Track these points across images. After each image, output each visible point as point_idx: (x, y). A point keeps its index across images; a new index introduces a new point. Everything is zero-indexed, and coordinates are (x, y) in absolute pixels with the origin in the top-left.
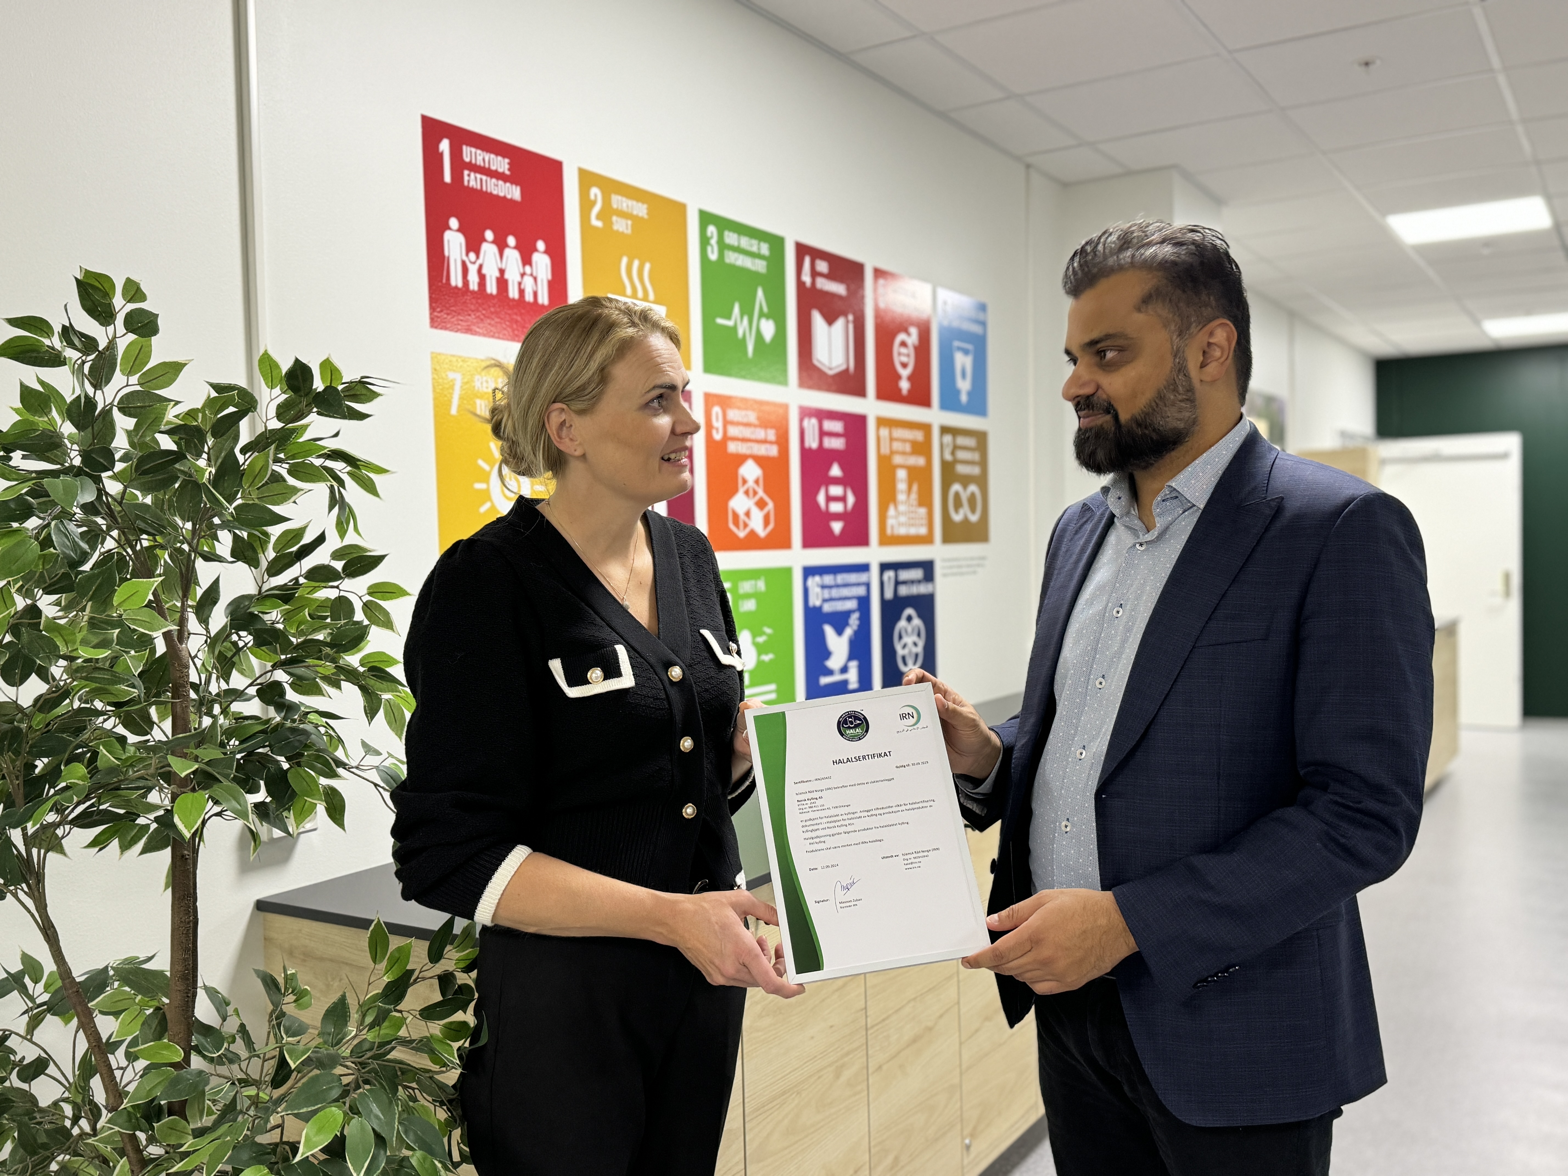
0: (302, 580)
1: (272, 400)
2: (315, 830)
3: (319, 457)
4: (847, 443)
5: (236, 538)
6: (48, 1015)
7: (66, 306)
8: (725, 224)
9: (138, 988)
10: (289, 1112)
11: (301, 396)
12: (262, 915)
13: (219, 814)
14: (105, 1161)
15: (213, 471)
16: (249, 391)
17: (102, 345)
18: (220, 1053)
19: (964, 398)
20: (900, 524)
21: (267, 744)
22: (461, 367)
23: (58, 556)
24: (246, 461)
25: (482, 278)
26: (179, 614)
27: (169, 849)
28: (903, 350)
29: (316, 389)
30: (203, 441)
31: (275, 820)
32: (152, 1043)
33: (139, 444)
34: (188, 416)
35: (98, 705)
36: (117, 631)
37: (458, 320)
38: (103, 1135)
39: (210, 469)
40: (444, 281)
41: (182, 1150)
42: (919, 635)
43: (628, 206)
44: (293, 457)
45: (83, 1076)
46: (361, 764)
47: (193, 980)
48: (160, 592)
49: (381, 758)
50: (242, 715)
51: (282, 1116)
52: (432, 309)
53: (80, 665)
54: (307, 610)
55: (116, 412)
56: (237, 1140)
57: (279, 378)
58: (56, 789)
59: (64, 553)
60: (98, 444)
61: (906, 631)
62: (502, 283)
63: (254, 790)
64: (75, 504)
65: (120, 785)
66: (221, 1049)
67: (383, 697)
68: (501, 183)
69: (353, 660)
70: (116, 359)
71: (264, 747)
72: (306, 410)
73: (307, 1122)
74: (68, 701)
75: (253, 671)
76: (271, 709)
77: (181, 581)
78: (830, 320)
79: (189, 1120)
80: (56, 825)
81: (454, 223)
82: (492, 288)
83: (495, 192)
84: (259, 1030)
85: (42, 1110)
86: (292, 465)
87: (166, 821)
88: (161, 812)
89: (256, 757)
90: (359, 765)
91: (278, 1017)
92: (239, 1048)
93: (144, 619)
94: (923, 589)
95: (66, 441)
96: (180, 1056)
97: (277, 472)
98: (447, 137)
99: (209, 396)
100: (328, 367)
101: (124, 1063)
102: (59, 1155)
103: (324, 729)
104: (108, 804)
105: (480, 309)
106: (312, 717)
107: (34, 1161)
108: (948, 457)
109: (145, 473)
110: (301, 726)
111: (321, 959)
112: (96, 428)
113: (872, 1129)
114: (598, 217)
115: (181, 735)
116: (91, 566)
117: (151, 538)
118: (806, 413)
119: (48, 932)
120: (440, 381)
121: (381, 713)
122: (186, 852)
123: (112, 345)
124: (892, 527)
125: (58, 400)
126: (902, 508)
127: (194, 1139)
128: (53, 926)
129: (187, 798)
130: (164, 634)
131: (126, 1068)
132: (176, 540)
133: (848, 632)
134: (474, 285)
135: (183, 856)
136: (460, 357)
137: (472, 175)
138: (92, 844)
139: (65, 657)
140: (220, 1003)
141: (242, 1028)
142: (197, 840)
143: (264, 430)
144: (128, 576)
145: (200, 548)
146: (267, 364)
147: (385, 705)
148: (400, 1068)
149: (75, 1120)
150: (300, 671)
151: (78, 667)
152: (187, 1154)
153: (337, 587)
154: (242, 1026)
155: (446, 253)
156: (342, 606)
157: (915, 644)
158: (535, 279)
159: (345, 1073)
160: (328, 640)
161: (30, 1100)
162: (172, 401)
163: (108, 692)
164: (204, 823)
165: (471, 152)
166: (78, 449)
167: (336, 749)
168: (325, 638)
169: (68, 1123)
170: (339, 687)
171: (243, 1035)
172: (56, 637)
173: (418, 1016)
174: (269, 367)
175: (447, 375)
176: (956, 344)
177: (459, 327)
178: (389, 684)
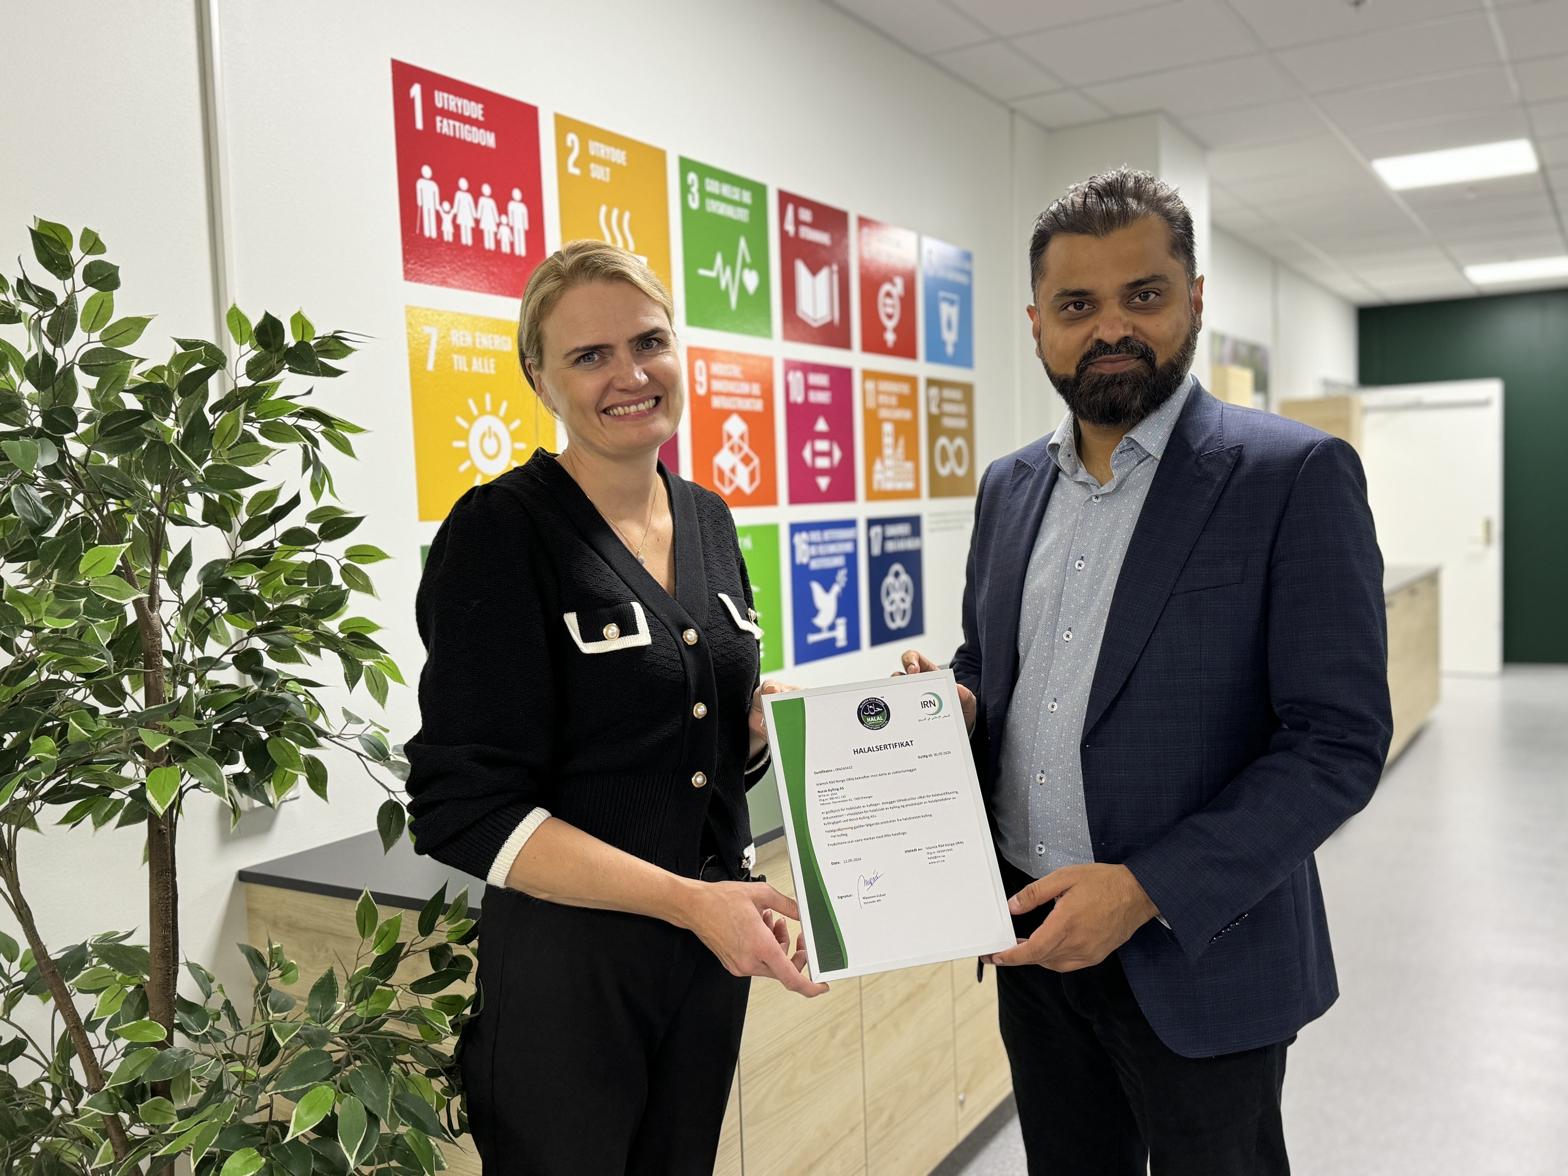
0: (277, 544)
1: (241, 357)
2: (297, 798)
3: (291, 415)
4: (833, 397)
5: (207, 500)
6: (25, 994)
7: (19, 258)
8: (705, 171)
9: (118, 965)
10: (279, 1091)
11: (271, 352)
12: (245, 885)
13: (196, 786)
14: (88, 1142)
15: (182, 431)
16: (218, 347)
17: (60, 300)
18: (205, 1031)
19: (950, 350)
20: (887, 479)
21: (245, 713)
22: (437, 321)
23: (20, 521)
24: (215, 420)
25: (457, 228)
26: (150, 581)
27: (146, 821)
28: (889, 301)
29: (287, 345)
30: (171, 400)
31: (254, 790)
32: (134, 1022)
33: (102, 404)
34: (153, 374)
35: (68, 675)
36: (84, 600)
37: (433, 272)
38: (85, 1117)
39: (177, 429)
40: (418, 231)
41: (168, 1132)
42: (907, 591)
43: (606, 153)
44: (265, 416)
45: (62, 1057)
46: (343, 732)
47: (174, 958)
48: (129, 557)
49: (364, 726)
50: (218, 684)
51: (271, 1096)
52: (406, 261)
53: (46, 636)
54: (282, 575)
55: (77, 370)
56: (225, 1121)
57: (249, 333)
58: (25, 764)
59: (25, 519)
60: (59, 404)
61: (894, 587)
62: (477, 233)
63: (233, 761)
64: (35, 467)
65: (92, 759)
66: (205, 1027)
67: (364, 663)
68: (474, 129)
69: (332, 625)
70: (76, 315)
71: (241, 716)
72: (277, 367)
73: (297, 1102)
74: (35, 673)
75: (228, 637)
76: (249, 677)
77: (151, 546)
78: (814, 270)
79: (174, 1099)
80: (27, 801)
81: (427, 171)
82: (467, 239)
83: (469, 139)
84: (244, 1005)
85: (20, 1091)
86: (263, 425)
87: (139, 796)
88: (137, 786)
89: (234, 728)
90: (340, 734)
91: (263, 992)
92: (224, 1025)
93: (112, 587)
94: (910, 545)
95: (26, 401)
96: (164, 1035)
97: (248, 432)
98: (419, 82)
99: (176, 353)
100: (299, 320)
101: (105, 1041)
102: (40, 1138)
103: (304, 697)
104: (80, 779)
105: (456, 260)
106: (291, 685)
107: (13, 1145)
108: (934, 410)
109: (109, 434)
110: (280, 695)
111: (306, 930)
112: (56, 388)
113: (867, 1088)
114: (576, 164)
115: (153, 707)
116: (57, 532)
117: (119, 502)
118: (791, 366)
119: (21, 911)
120: (416, 335)
121: (362, 680)
122: (163, 827)
123: (71, 299)
124: (879, 482)
125: (16, 359)
126: (889, 462)
127: (179, 1121)
128: (26, 905)
129: (162, 772)
130: (134, 602)
131: (107, 1046)
132: (145, 504)
133: (836, 589)
134: (448, 236)
135: (160, 831)
136: (436, 311)
137: (445, 121)
138: (66, 820)
139: (29, 628)
140: (204, 980)
141: (227, 1005)
142: (175, 812)
143: (234, 388)
144: (96, 542)
145: (169, 512)
146: (236, 318)
147: (366, 672)
148: (391, 1040)
149: (56, 1101)
150: (277, 637)
151: (44, 638)
152: (173, 1137)
153: (314, 551)
154: (227, 1003)
155: (419, 203)
156: (319, 570)
157: (903, 600)
158: (512, 229)
159: (335, 1050)
160: (306, 605)
161: (8, 1082)
162: (137, 358)
163: (78, 664)
164: (181, 795)
165: (443, 98)
166: (38, 409)
167: (317, 717)
168: (302, 603)
169: (48, 1105)
170: (318, 654)
171: (228, 1011)
172: (20, 607)
173: (408, 990)
174: (237, 322)
175: (422, 330)
176: (942, 294)
177: (434, 280)
178: (370, 650)
